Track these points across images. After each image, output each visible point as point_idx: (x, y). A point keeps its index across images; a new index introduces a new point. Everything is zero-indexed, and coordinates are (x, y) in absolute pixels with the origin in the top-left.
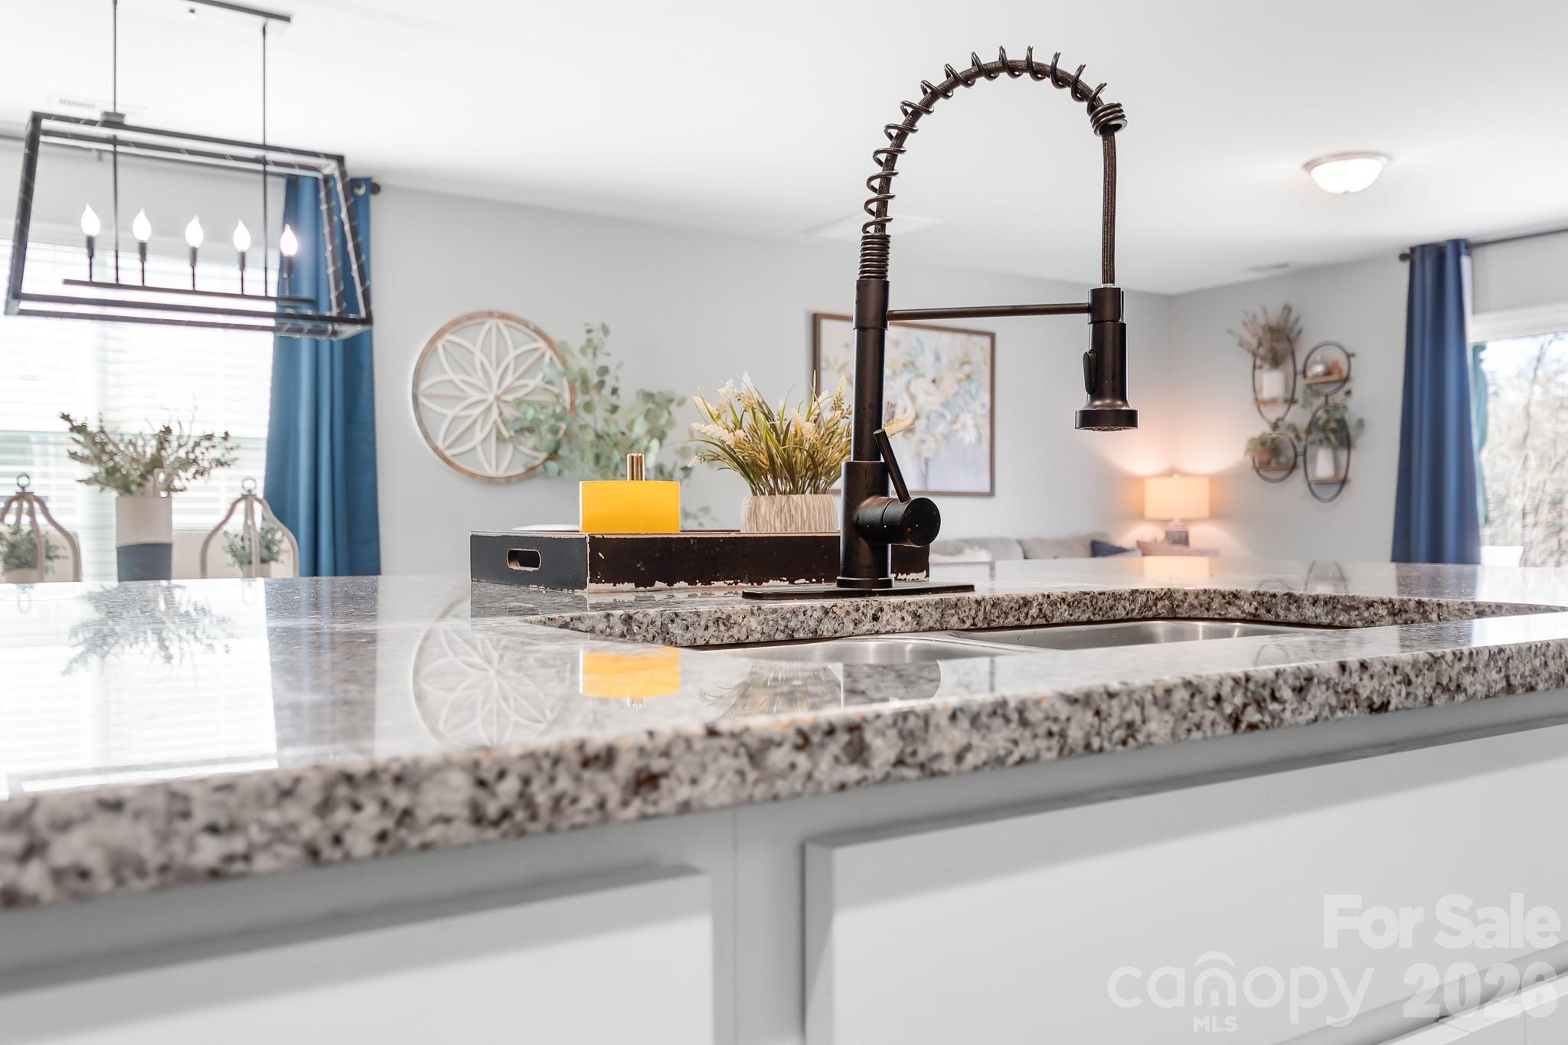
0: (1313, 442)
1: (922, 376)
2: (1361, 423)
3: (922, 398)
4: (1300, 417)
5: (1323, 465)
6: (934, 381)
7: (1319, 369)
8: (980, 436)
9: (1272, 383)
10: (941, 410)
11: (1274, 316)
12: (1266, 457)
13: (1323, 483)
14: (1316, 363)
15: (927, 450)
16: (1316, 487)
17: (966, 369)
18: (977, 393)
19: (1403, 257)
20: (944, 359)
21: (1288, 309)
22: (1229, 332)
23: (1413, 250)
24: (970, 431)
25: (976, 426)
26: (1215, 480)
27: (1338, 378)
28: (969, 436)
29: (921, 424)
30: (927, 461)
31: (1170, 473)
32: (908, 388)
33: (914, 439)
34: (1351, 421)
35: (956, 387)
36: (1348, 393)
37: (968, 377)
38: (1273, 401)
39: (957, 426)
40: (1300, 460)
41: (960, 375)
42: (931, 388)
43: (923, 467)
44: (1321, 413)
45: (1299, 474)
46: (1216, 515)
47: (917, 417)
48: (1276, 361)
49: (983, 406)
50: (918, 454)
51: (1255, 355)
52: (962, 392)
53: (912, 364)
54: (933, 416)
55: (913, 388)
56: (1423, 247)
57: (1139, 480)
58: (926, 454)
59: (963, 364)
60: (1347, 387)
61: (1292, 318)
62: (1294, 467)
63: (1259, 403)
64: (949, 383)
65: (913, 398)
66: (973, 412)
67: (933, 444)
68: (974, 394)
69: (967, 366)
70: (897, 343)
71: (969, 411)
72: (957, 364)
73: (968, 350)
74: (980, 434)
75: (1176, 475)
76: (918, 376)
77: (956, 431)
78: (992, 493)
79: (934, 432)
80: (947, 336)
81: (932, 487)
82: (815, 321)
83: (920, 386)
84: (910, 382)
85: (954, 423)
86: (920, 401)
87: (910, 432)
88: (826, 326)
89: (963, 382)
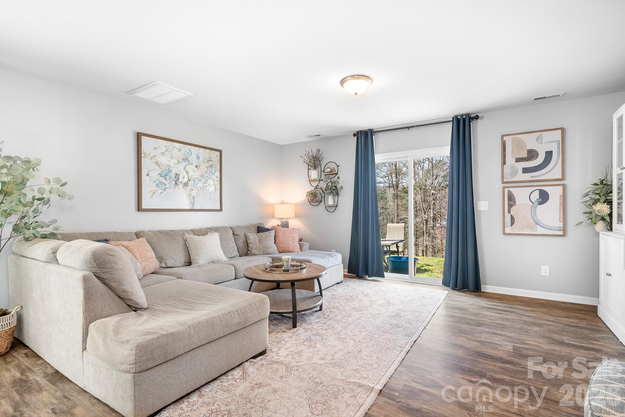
0: (327, 193)
1: (192, 164)
2: (342, 187)
3: (191, 173)
4: (323, 185)
5: (330, 200)
6: (196, 167)
7: (329, 170)
8: (216, 189)
9: (314, 174)
10: (200, 178)
11: (315, 153)
12: (313, 198)
13: (330, 206)
14: (328, 168)
15: (194, 193)
16: (327, 207)
17: (210, 163)
18: (215, 172)
19: (354, 135)
20: (201, 158)
21: (319, 151)
22: (301, 157)
23: (358, 132)
24: (212, 187)
25: (214, 185)
26: (297, 205)
27: (334, 173)
28: (212, 189)
29: (191, 183)
30: (194, 198)
31: (282, 203)
32: (185, 168)
33: (188, 189)
34: (339, 186)
35: (206, 169)
36: (338, 178)
37: (211, 166)
38: (315, 180)
39: (207, 184)
40: (323, 198)
41: (208, 165)
42: (196, 169)
43: (192, 200)
44: (330, 184)
45: (323, 203)
46: (297, 216)
47: (189, 180)
48: (315, 167)
49: (217, 177)
50: (190, 195)
51: (308, 165)
52: (209, 171)
53: (187, 159)
54: (196, 180)
55: (187, 168)
56: (361, 131)
57: (273, 205)
58: (193, 195)
59: (209, 161)
60: (337, 176)
61: (320, 154)
62: (321, 201)
63: (310, 181)
64: (203, 167)
65: (187, 173)
66: (213, 179)
67: (197, 191)
68: (213, 172)
69: (211, 162)
70: (180, 150)
71: (211, 179)
72: (206, 161)
73: (211, 156)
74: (216, 188)
75: (284, 204)
76: (189, 164)
77: (206, 186)
78: (221, 210)
79: (197, 186)
80: (202, 150)
81: (196, 207)
82: (139, 136)
83: (190, 168)
84: (186, 166)
85: (205, 183)
86: (190, 175)
87: (186, 186)
88: (144, 138)
89: (209, 168)
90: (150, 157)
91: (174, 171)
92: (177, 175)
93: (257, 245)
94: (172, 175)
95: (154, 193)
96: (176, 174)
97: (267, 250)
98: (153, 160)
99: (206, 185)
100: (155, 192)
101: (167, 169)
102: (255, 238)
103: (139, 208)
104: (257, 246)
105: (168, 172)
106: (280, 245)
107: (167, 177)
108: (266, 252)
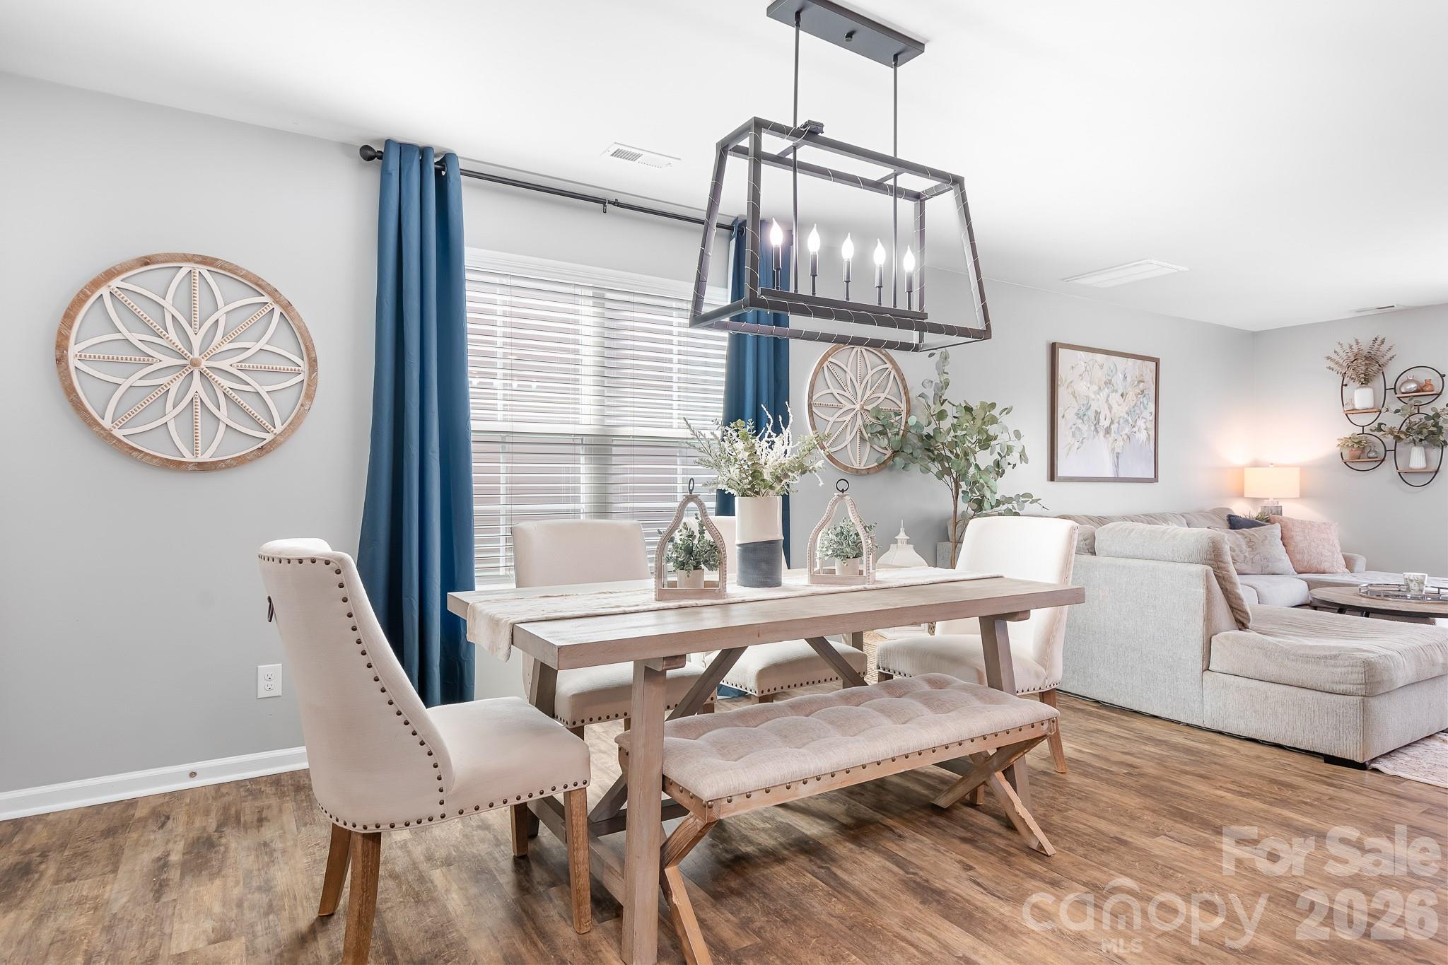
0: (1406, 442)
1: (1117, 391)
3: (1115, 407)
5: (1415, 458)
6: (1122, 395)
7: (1412, 386)
8: (1149, 438)
9: (1362, 397)
10: (1127, 416)
11: (1366, 345)
12: (1355, 453)
13: (1413, 473)
14: (1408, 381)
15: (1118, 446)
16: (1405, 475)
17: (1142, 386)
18: (1147, 404)
20: (1129, 379)
21: (1379, 342)
22: (1322, 357)
24: (1143, 432)
25: (1147, 429)
26: (1304, 469)
27: (1429, 393)
28: (1142, 436)
29: (1114, 427)
30: (1118, 455)
32: (1107, 400)
33: (1111, 439)
35: (1135, 399)
37: (1143, 392)
38: (1363, 411)
40: (1391, 454)
41: (1138, 391)
42: (1121, 400)
43: (1116, 460)
45: (1389, 464)
46: (1304, 495)
47: (1112, 422)
48: (1367, 381)
49: (1151, 413)
50: (1113, 451)
51: (1344, 376)
52: (1139, 403)
53: (1110, 382)
54: (1122, 421)
55: (1110, 399)
58: (1117, 450)
59: (1140, 382)
61: (1383, 348)
62: (1384, 460)
63: (1350, 413)
64: (1131, 396)
65: (1110, 408)
66: (1145, 418)
67: (1122, 443)
68: (1146, 402)
69: (1142, 384)
70: (1102, 367)
71: (1142, 418)
72: (1136, 382)
73: (1143, 372)
74: (1149, 435)
75: (1271, 466)
76: (1113, 392)
77: (1135, 432)
78: (1156, 479)
79: (1122, 433)
80: (1131, 361)
81: (1122, 475)
82: (1054, 348)
83: (1115, 398)
84: (1109, 396)
85: (1134, 427)
86: (1114, 410)
87: (1108, 433)
88: (1062, 353)
89: (1139, 396)
90: (1066, 385)
91: (1094, 407)
92: (1097, 413)
93: (1247, 554)
94: (1091, 414)
95: (1070, 448)
96: (1096, 411)
97: (1270, 566)
98: (1070, 390)
99: (1134, 429)
100: (1071, 446)
101: (1086, 403)
102: (1237, 539)
103: (1052, 477)
104: (1245, 557)
105: (1088, 409)
106: (1299, 557)
107: (1086, 418)
108: (1269, 570)
